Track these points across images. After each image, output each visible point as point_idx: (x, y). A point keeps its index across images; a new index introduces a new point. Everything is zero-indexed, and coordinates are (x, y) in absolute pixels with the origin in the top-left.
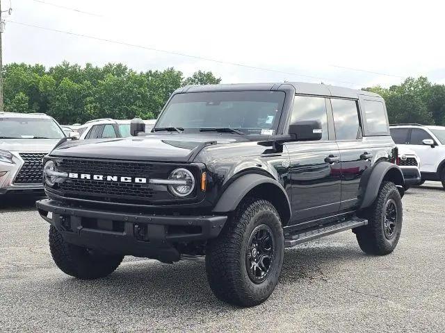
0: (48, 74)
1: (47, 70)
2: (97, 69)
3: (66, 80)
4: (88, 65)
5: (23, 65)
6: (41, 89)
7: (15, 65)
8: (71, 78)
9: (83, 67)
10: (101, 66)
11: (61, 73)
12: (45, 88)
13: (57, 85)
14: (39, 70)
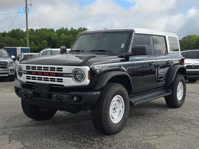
0: (56, 32)
1: (55, 31)
2: (75, 29)
3: (62, 35)
4: (72, 28)
5: (46, 29)
6: (53, 38)
7: (43, 29)
8: (65, 34)
9: (70, 29)
10: (77, 29)
11: (61, 31)
12: (54, 38)
13: (59, 37)
14: (52, 30)
